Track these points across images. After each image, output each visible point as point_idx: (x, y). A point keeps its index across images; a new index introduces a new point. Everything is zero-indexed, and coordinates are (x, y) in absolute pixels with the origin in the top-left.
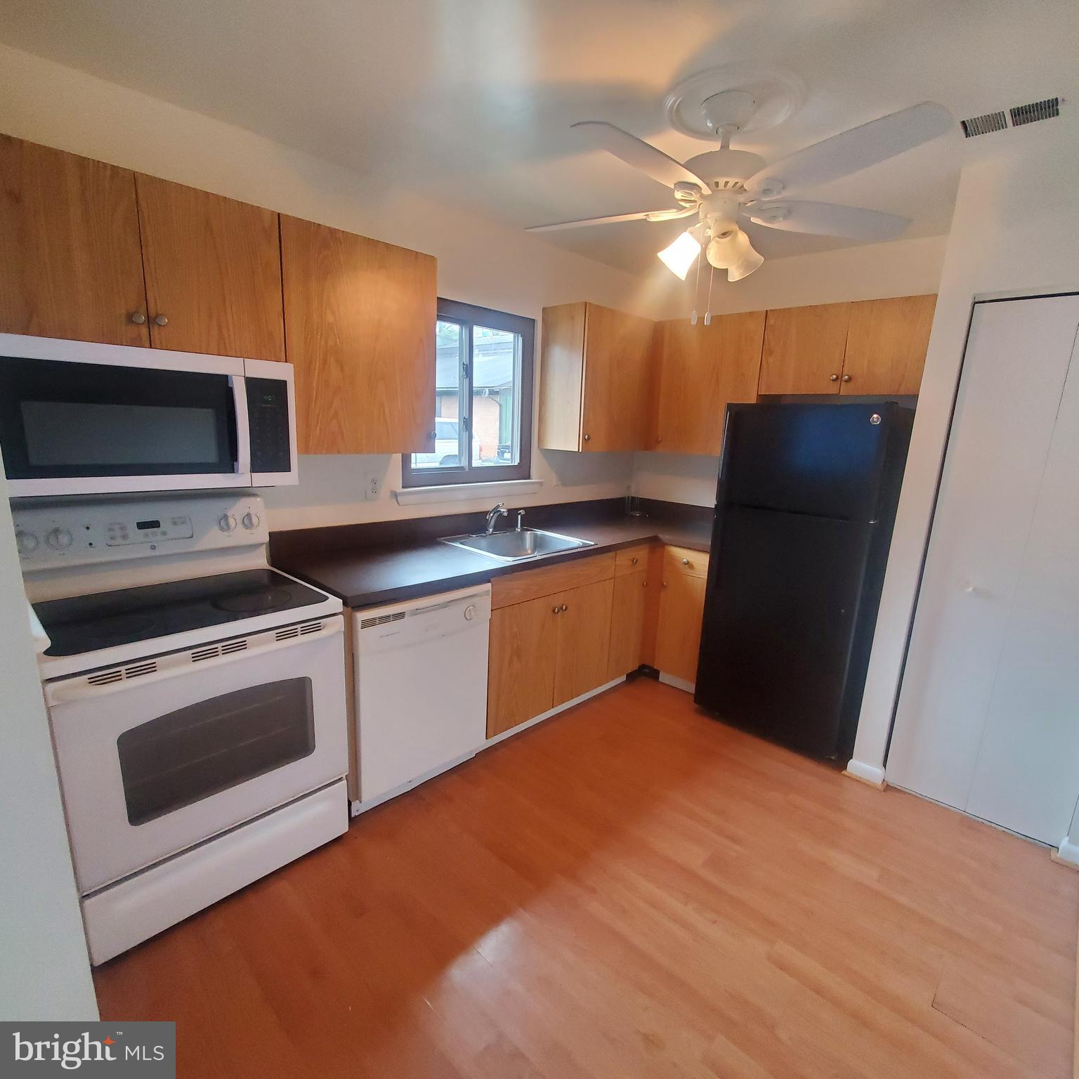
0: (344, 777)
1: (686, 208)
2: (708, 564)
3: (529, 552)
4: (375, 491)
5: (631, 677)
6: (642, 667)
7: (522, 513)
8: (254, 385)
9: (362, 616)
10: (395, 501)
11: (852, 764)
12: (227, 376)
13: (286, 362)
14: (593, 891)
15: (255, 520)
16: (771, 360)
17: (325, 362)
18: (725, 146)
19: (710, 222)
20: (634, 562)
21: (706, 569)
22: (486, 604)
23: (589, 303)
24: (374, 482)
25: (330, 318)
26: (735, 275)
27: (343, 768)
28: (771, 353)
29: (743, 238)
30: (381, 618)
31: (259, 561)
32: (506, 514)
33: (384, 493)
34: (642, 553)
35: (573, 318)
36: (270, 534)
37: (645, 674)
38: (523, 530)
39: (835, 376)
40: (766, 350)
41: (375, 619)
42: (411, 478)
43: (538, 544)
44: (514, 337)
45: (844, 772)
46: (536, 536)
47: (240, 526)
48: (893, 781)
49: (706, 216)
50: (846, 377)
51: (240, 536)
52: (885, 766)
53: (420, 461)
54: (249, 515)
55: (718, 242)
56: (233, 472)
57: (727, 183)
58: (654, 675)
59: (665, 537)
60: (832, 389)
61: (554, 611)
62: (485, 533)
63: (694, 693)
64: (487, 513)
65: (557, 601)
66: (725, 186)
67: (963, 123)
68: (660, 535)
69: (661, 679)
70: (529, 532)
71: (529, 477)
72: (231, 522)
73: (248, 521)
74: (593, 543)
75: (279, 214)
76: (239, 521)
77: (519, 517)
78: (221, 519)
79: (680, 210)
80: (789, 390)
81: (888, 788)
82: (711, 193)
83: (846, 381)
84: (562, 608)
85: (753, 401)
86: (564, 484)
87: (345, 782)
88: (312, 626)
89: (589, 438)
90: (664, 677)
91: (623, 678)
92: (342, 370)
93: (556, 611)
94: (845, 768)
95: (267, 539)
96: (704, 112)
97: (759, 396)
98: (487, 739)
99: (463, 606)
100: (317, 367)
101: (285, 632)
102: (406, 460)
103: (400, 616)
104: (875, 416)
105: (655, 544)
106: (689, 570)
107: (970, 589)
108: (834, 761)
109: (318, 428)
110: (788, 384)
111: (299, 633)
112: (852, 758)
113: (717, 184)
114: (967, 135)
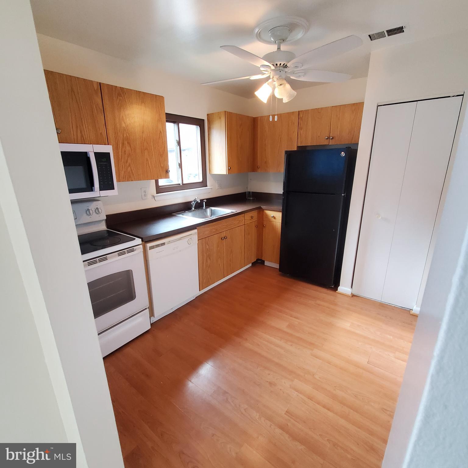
0: (147, 308)
1: (265, 73)
2: (281, 216)
3: (209, 217)
4: (145, 195)
5: (254, 264)
6: (258, 260)
7: (205, 201)
8: (98, 155)
9: (149, 245)
10: (154, 199)
11: (339, 288)
12: (87, 152)
13: (108, 145)
14: (246, 340)
15: (100, 210)
16: (302, 132)
17: (123, 144)
18: (279, 48)
19: (275, 79)
20: (252, 217)
21: (281, 218)
22: (195, 238)
23: (227, 112)
24: (145, 192)
25: (124, 125)
26: (285, 100)
27: (147, 304)
28: (301, 129)
29: (288, 86)
30: (156, 245)
31: (103, 227)
32: (199, 202)
33: (149, 197)
34: (255, 214)
35: (220, 118)
36: (106, 216)
37: (259, 263)
38: (206, 208)
39: (327, 137)
40: (300, 128)
41: (154, 246)
42: (160, 190)
43: (212, 213)
44: (196, 127)
45: (337, 292)
46: (211, 210)
47: (94, 213)
48: (355, 293)
49: (273, 77)
50: (332, 137)
51: (95, 217)
52: (352, 288)
53: (162, 182)
54: (97, 208)
55: (279, 88)
56: (93, 191)
57: (280, 64)
58: (263, 262)
59: (263, 207)
60: (326, 143)
61: (222, 239)
62: (191, 210)
63: (278, 268)
64: (191, 202)
65: (223, 235)
66: (280, 65)
67: (369, 36)
68: (261, 206)
69: (265, 265)
70: (209, 209)
71: (206, 186)
72: (91, 211)
73: (97, 210)
74: (235, 211)
75: (100, 83)
76: (94, 211)
77: (204, 203)
78: (87, 210)
79: (263, 75)
80: (309, 144)
81: (353, 296)
82: (274, 68)
83: (331, 139)
84: (225, 238)
85: (296, 149)
86: (221, 188)
87: (148, 309)
88: (131, 250)
89: (230, 168)
90: (267, 263)
91: (250, 265)
92: (130, 146)
93: (223, 239)
94: (337, 290)
95: (105, 218)
96: (270, 34)
97: (298, 147)
98: (200, 291)
99: (186, 239)
100: (120, 146)
101: (121, 253)
102: (157, 182)
103: (164, 244)
104: (343, 153)
105: (260, 210)
106: (274, 220)
107: (380, 218)
108: (333, 288)
109: (123, 171)
110: (309, 141)
111: (126, 253)
112: (339, 286)
113: (277, 65)
114: (371, 40)
